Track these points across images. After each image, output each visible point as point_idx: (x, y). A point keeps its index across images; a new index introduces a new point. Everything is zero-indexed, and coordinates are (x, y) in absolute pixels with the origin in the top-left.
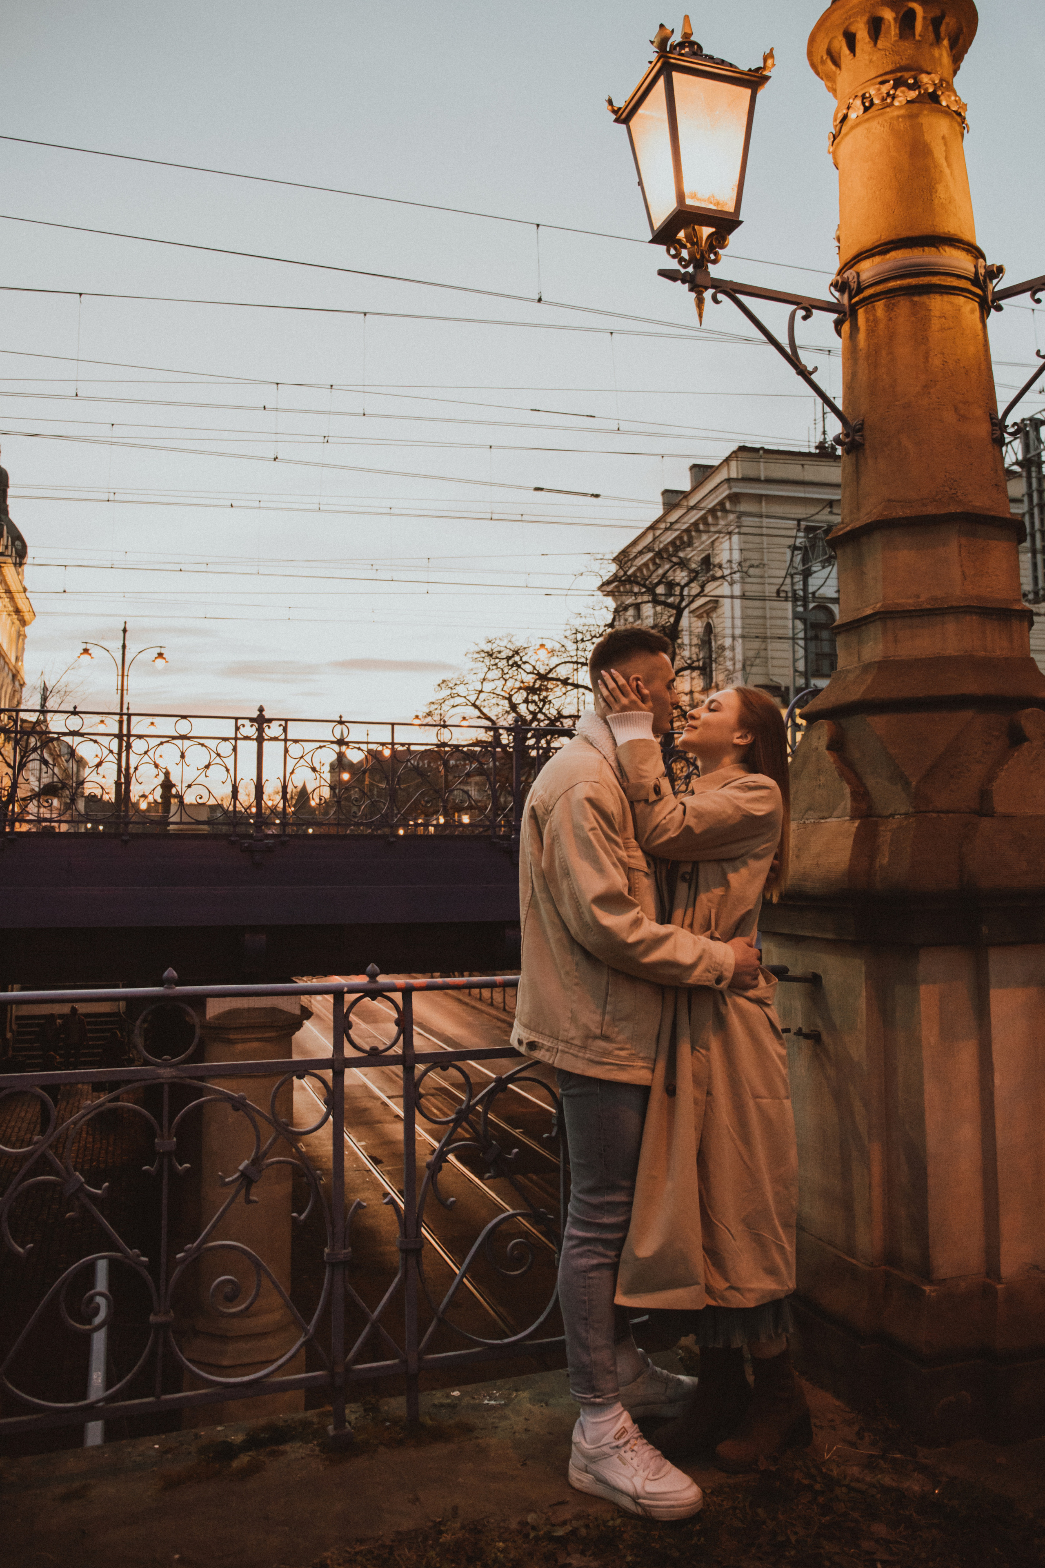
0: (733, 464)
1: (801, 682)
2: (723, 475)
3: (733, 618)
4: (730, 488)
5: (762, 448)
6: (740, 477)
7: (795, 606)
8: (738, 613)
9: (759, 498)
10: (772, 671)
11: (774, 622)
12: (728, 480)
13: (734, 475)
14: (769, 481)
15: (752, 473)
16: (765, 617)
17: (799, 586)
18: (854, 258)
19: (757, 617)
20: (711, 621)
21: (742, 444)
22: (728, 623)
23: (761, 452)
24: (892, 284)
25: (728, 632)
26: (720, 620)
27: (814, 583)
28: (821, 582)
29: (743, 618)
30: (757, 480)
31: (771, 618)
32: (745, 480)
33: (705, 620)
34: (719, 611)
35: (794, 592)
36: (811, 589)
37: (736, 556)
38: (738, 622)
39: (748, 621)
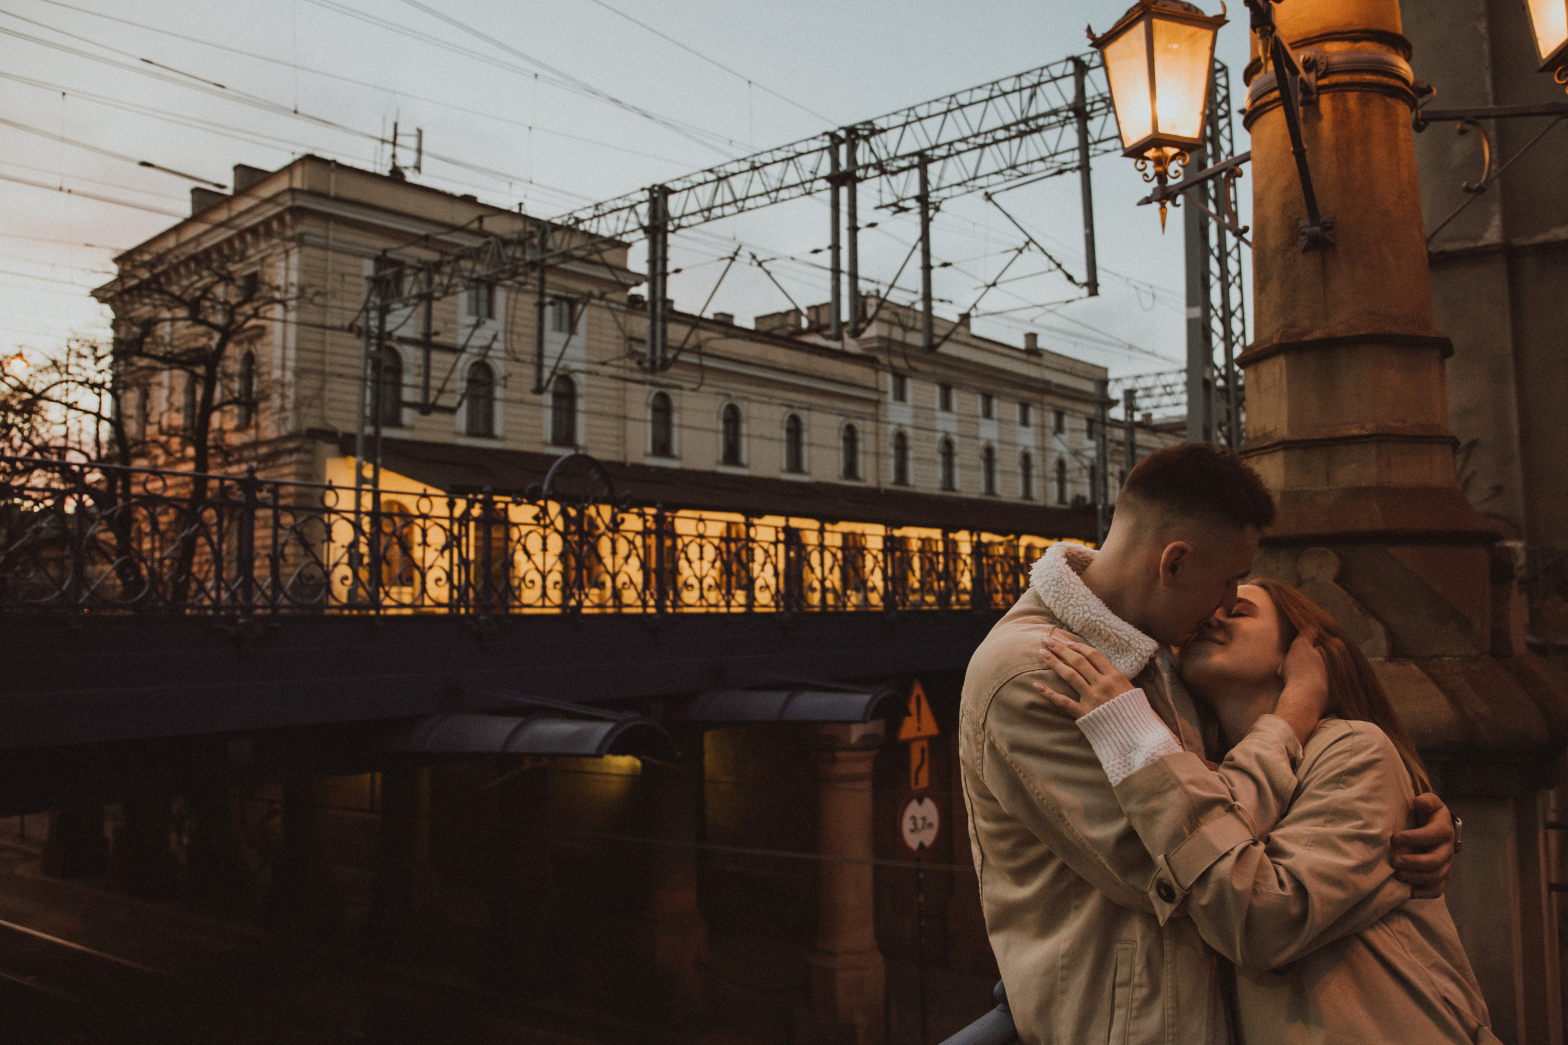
0: (298, 172)
1: (369, 430)
2: (283, 184)
3: (284, 348)
4: (293, 199)
5: (334, 161)
6: (306, 188)
7: (368, 345)
8: (292, 342)
9: (327, 217)
10: (328, 413)
11: (335, 359)
12: (292, 191)
13: (297, 184)
14: (339, 200)
15: (320, 187)
16: (323, 352)
17: (374, 323)
18: (1320, 36)
19: (316, 351)
20: (253, 350)
21: (310, 152)
22: (278, 353)
23: (333, 165)
24: (1368, 77)
25: (277, 361)
26: (267, 349)
27: (392, 322)
28: (401, 320)
29: (298, 349)
30: (324, 196)
31: (331, 353)
32: (311, 193)
33: (245, 347)
34: (266, 340)
35: (368, 328)
36: (389, 327)
37: (294, 277)
38: (291, 354)
39: (303, 354)
